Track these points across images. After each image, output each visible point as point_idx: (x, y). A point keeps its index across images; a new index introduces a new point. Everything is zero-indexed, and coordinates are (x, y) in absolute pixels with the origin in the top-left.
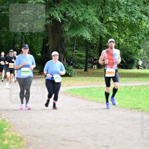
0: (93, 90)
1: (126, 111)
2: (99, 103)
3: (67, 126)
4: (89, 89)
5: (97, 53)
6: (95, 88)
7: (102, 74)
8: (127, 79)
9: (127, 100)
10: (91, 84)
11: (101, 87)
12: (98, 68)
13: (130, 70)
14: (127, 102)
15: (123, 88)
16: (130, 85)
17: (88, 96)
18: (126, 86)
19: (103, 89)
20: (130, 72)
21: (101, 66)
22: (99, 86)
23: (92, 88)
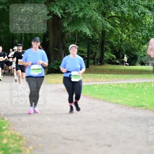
0: (95, 87)
1: (129, 109)
2: (101, 100)
3: (68, 124)
4: (91, 87)
5: (99, 49)
6: (97, 85)
7: (104, 71)
8: (130, 76)
9: (130, 98)
10: (93, 82)
11: (103, 84)
12: (100, 65)
13: (133, 66)
14: (130, 99)
15: (126, 85)
16: (133, 83)
17: (90, 94)
18: (129, 83)
19: (105, 87)
20: (133, 68)
21: (103, 63)
22: (101, 84)
23: (94, 85)
